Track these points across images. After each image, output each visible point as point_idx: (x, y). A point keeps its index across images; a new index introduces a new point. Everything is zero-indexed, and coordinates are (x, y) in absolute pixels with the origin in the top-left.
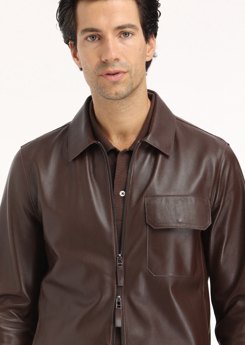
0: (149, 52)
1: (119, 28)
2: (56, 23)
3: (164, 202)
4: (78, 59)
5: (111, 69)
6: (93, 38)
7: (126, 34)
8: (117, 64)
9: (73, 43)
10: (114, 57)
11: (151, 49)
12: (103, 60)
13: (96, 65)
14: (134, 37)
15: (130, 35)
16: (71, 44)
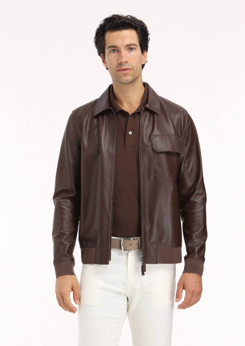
0: (143, 59)
1: (128, 45)
2: (94, 44)
3: (161, 138)
4: (105, 63)
5: (124, 67)
6: (114, 51)
7: (131, 49)
8: (127, 65)
9: (103, 54)
10: (125, 60)
11: (144, 58)
12: (119, 62)
13: (116, 65)
14: (136, 50)
15: (134, 49)
16: (102, 56)
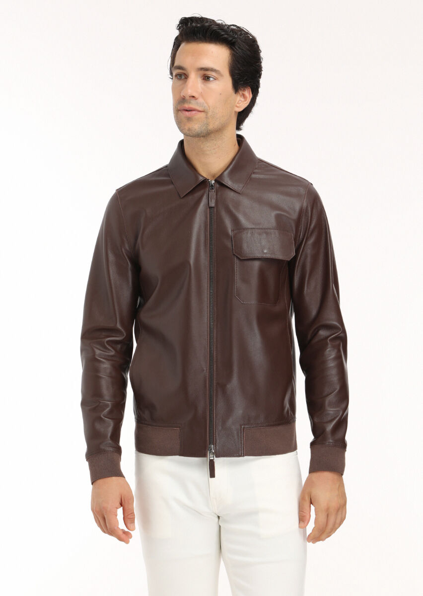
3: (249, 235)
6: (180, 76)
12: (182, 95)
14: (217, 82)
